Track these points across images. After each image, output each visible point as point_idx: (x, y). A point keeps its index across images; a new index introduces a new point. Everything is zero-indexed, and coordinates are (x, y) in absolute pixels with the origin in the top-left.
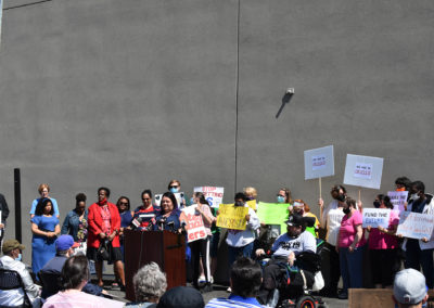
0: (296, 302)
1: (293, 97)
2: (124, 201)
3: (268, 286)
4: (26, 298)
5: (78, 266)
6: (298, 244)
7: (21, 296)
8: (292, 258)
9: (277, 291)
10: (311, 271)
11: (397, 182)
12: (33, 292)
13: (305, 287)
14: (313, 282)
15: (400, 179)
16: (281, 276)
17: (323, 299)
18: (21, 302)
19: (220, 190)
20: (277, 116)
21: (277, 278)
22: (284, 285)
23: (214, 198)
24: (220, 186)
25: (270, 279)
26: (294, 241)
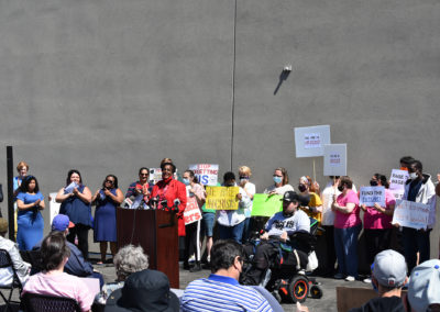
0: (290, 282)
1: (291, 74)
2: (111, 178)
3: (260, 266)
4: (15, 277)
5: (57, 245)
6: (291, 224)
7: (11, 274)
8: (286, 238)
9: (269, 271)
10: (305, 251)
11: (401, 161)
12: (21, 270)
13: (299, 267)
14: (307, 262)
15: (405, 158)
16: (274, 256)
17: (318, 279)
18: (11, 281)
19: (215, 168)
20: (275, 93)
21: (270, 258)
22: (277, 264)
23: (210, 175)
24: (214, 163)
25: (263, 259)
26: (288, 220)
